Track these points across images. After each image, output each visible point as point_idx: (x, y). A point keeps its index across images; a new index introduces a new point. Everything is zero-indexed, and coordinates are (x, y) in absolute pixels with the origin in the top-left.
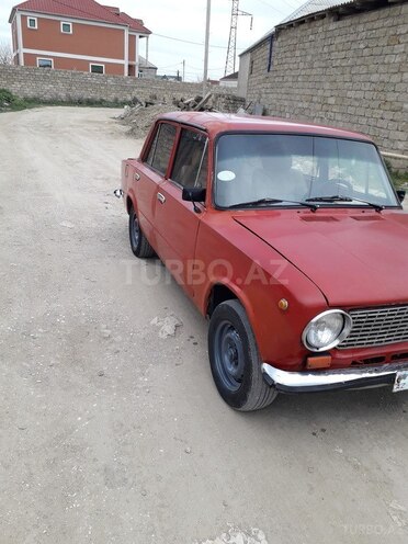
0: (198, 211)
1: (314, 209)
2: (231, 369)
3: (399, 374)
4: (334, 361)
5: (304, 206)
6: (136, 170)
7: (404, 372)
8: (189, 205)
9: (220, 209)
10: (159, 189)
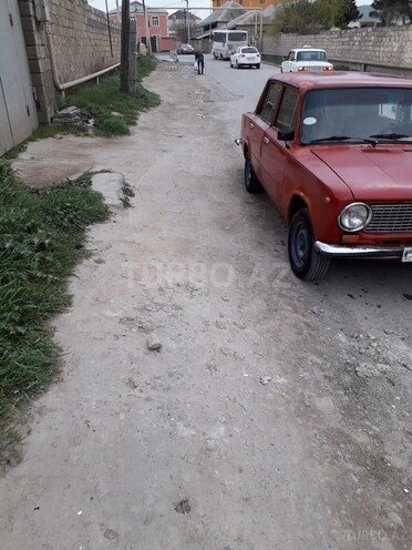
0: (288, 147)
1: (374, 144)
2: (301, 254)
3: (406, 249)
4: (359, 238)
5: (367, 142)
6: (251, 121)
7: (410, 249)
8: (282, 143)
9: (303, 145)
10: (265, 134)
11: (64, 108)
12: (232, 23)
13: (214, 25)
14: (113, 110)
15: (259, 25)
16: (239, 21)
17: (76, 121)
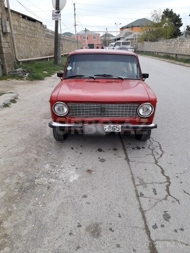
11: (17, 68)
12: (127, 38)
13: (119, 39)
14: (45, 70)
15: (136, 39)
16: (130, 37)
17: (19, 74)
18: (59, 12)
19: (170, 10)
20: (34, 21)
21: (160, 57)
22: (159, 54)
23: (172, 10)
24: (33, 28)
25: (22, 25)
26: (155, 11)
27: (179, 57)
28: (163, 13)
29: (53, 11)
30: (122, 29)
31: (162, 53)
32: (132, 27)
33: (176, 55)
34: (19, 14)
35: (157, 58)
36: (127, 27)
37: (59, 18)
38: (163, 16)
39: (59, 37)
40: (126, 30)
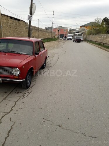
12: (82, 32)
15: (86, 33)
16: (84, 32)
18: (31, 16)
19: (107, 18)
20: (19, 20)
21: (96, 44)
22: (96, 42)
23: (108, 18)
24: (17, 24)
25: (9, 22)
26: (97, 18)
27: (105, 45)
28: (103, 19)
29: (28, 15)
30: (81, 27)
31: (98, 42)
32: (87, 26)
33: (104, 43)
34: (8, 16)
35: (94, 45)
36: (84, 26)
37: (31, 19)
38: (102, 21)
39: (31, 29)
40: (83, 28)
